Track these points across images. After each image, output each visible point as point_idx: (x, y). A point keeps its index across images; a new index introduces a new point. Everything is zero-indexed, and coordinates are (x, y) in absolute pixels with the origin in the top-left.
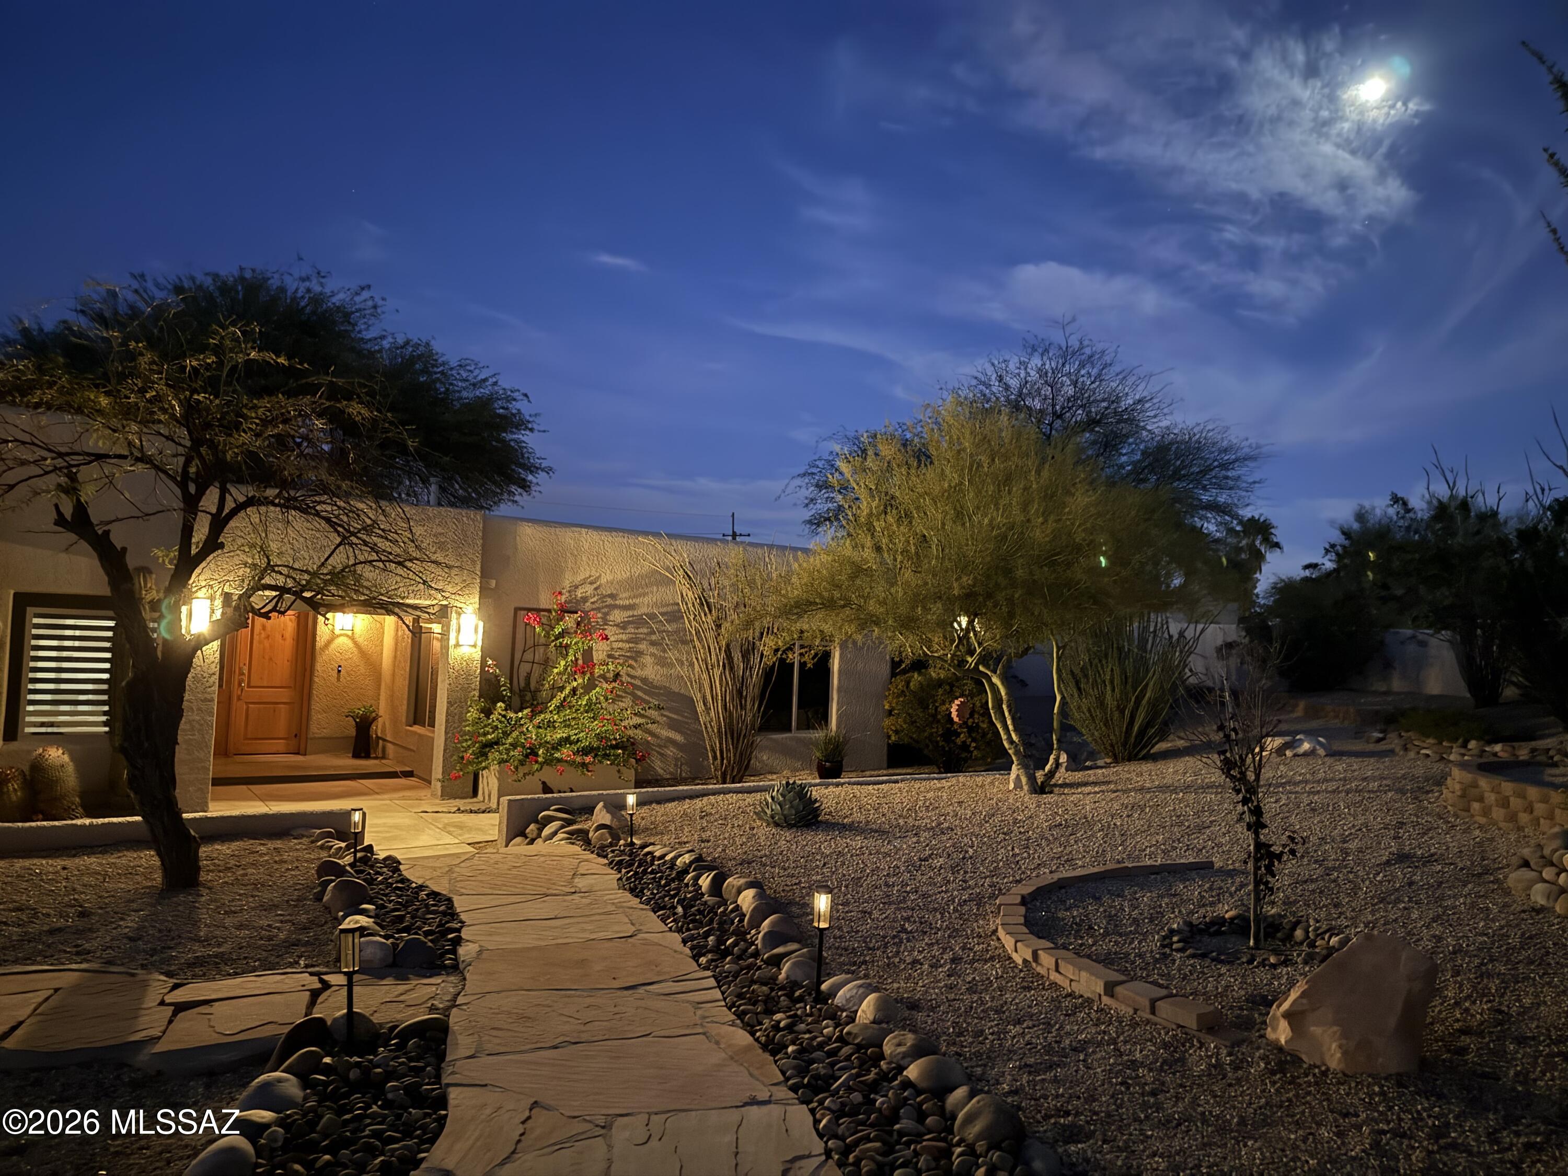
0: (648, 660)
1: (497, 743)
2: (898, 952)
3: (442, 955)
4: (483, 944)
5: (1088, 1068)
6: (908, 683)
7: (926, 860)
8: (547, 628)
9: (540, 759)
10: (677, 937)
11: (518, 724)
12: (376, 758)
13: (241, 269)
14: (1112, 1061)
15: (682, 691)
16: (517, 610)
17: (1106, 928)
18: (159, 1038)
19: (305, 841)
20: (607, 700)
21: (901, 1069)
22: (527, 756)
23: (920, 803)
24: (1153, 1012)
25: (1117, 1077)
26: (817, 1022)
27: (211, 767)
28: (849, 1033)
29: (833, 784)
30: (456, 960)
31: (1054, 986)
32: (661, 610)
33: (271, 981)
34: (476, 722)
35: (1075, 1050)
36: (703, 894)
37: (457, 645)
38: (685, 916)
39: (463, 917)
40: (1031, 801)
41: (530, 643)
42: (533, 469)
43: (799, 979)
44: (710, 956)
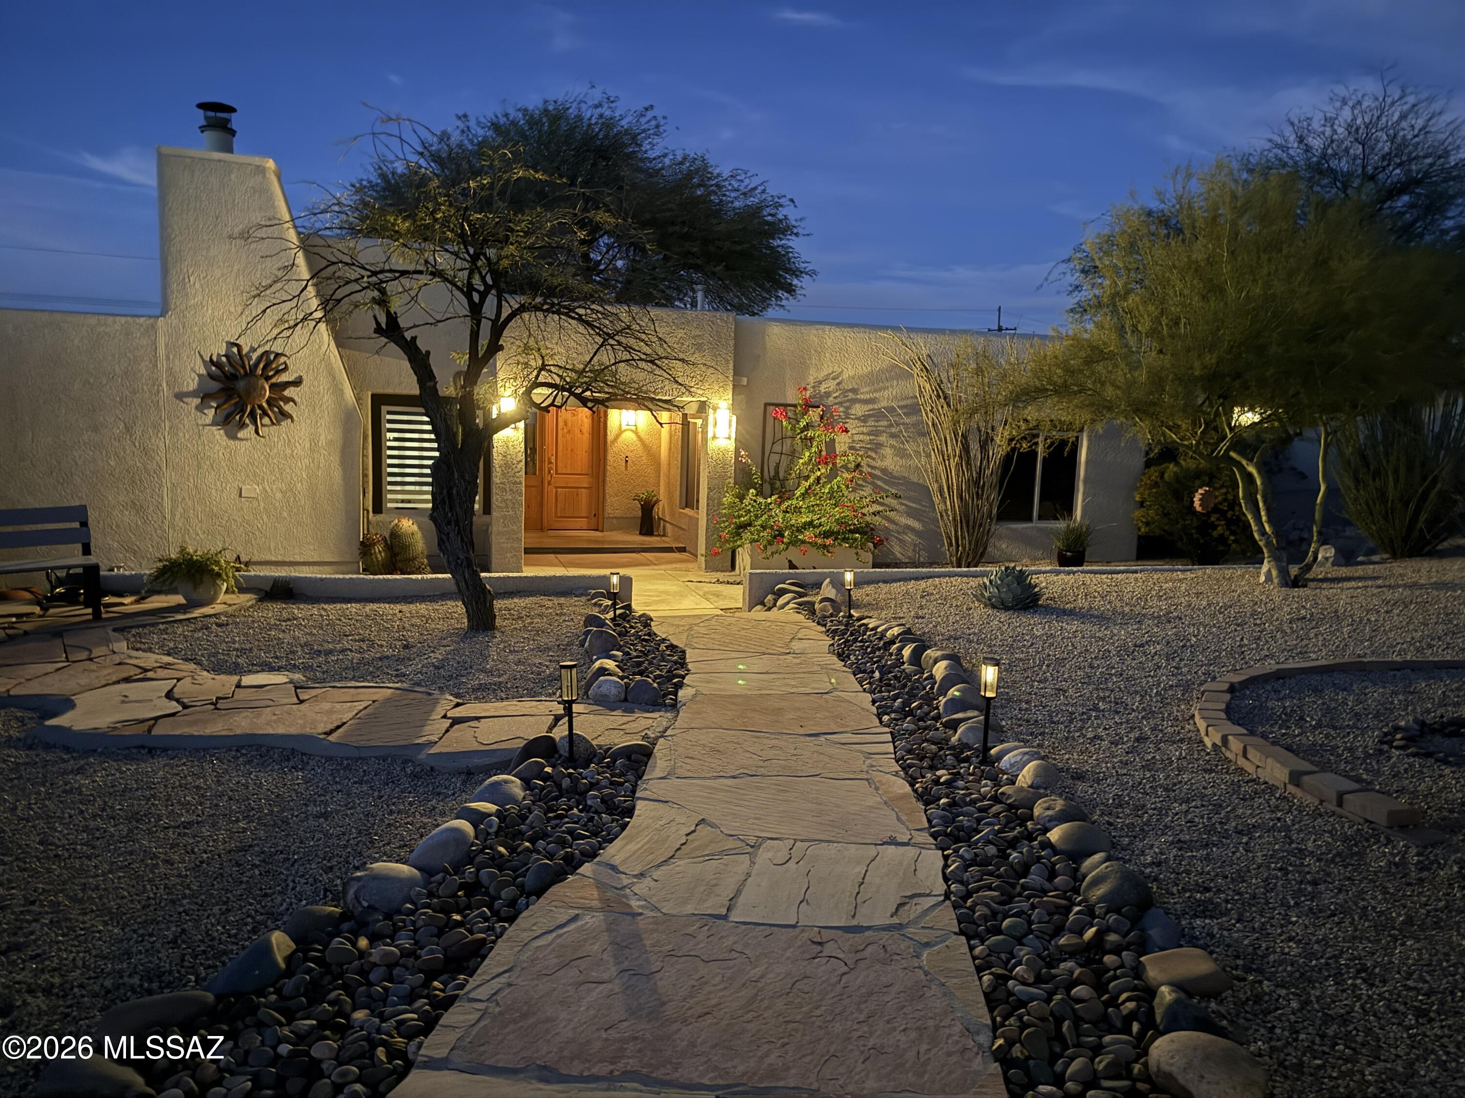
0: (888, 451)
1: (750, 525)
2: (1081, 728)
3: (665, 695)
4: (700, 689)
5: (1246, 851)
6: (1162, 475)
7: (1142, 646)
8: (794, 422)
9: (785, 540)
10: (869, 697)
11: (768, 508)
12: (658, 535)
13: (546, 102)
14: (1277, 847)
15: (921, 481)
16: (766, 405)
17: (1320, 720)
18: (436, 743)
19: (584, 599)
20: (847, 487)
21: (1046, 830)
22: (775, 537)
23: (1154, 593)
24: (1340, 804)
25: (1276, 863)
26: (978, 781)
27: (523, 539)
28: (1003, 794)
29: (1064, 572)
30: (676, 700)
31: (1241, 771)
32: (901, 403)
33: (528, 706)
34: (732, 506)
35: (1240, 833)
36: (903, 663)
37: (714, 437)
38: (880, 680)
39: (690, 666)
40: (1277, 593)
41: (778, 436)
42: (797, 273)
43: (970, 742)
44: (893, 716)
